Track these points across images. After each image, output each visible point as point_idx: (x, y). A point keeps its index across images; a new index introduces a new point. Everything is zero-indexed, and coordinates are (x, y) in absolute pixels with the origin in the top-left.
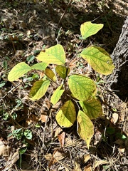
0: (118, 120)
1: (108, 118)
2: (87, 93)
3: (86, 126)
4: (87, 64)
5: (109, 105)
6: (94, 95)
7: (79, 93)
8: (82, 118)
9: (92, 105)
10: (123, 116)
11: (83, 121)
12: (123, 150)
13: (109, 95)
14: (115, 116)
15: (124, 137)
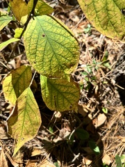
0: (103, 125)
1: (90, 116)
2: (55, 63)
3: (27, 118)
4: (99, 36)
5: (100, 101)
6: (67, 72)
7: (40, 55)
8: (26, 103)
9: (63, 89)
10: (112, 122)
11: (25, 109)
12: (89, 162)
13: (108, 89)
14: (102, 119)
15: (97, 150)
